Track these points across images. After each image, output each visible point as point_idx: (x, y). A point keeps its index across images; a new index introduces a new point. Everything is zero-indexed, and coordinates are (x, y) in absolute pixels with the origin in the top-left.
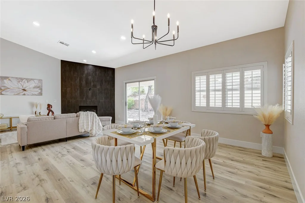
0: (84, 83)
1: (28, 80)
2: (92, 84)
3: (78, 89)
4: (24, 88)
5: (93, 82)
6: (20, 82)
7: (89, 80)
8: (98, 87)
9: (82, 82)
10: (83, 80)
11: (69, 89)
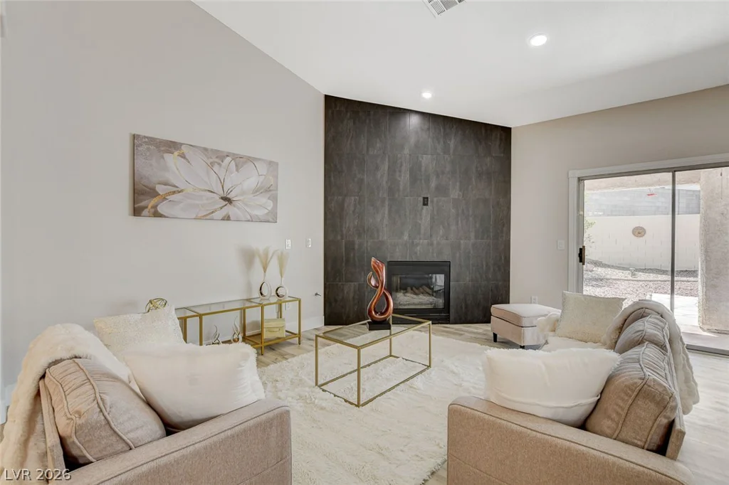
0: (404, 178)
1: (241, 161)
2: (433, 184)
3: (383, 201)
4: (226, 190)
5: (438, 176)
6: (216, 168)
7: (423, 169)
8: (455, 193)
9: (398, 174)
10: (403, 168)
11: (353, 198)
